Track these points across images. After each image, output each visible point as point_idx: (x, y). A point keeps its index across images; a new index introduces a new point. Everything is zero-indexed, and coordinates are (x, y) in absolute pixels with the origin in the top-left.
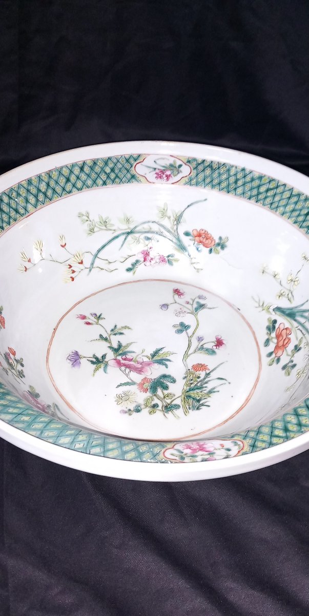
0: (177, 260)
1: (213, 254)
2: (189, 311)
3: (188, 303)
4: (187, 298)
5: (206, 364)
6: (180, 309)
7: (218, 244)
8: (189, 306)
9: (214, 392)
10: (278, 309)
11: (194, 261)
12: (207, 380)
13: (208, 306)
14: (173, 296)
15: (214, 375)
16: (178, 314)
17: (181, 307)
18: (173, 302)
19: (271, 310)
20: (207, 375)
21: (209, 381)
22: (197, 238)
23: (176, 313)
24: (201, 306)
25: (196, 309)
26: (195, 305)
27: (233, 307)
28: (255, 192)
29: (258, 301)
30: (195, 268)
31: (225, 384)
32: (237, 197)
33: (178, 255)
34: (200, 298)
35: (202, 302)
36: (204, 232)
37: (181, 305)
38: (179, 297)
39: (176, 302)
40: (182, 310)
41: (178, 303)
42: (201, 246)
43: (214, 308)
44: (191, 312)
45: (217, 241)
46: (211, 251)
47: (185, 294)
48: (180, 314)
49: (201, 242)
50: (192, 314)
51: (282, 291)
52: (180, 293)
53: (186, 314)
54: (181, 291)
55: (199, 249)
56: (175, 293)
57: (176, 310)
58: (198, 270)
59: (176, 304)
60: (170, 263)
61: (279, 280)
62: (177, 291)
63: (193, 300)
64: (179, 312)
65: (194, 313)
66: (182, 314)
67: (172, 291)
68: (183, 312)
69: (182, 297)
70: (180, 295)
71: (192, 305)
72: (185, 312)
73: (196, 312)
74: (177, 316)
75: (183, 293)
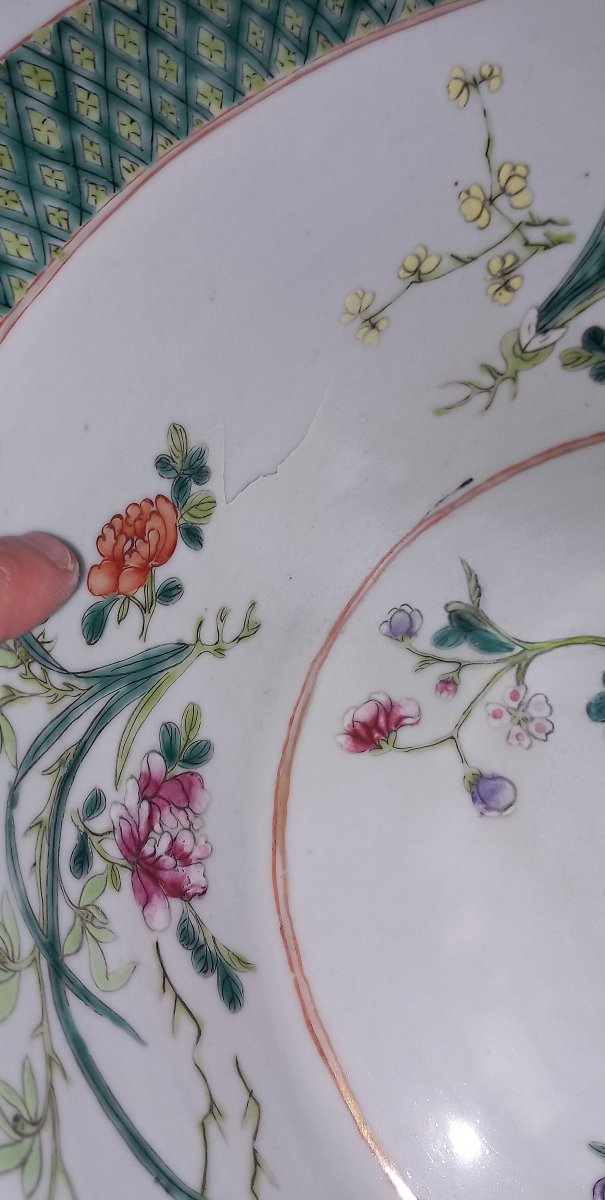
0: (193, 714)
1: (208, 531)
2: (509, 680)
3: (448, 684)
4: (411, 687)
6: (496, 715)
7: (181, 487)
8: (471, 681)
10: (551, 312)
11: (208, 636)
13: (461, 595)
14: (409, 750)
16: (532, 727)
17: (479, 713)
18: (448, 752)
19: (537, 343)
22: (127, 581)
23: (526, 741)
24: (466, 625)
25: (490, 644)
26: (465, 651)
27: (453, 507)
28: (54, 177)
29: (465, 391)
30: (239, 639)
33: (169, 707)
34: (410, 633)
35: (436, 620)
36: (110, 534)
37: (467, 713)
38: (410, 725)
39: (452, 738)
40: (502, 708)
41: (458, 726)
42: (162, 575)
43: (472, 577)
44: (514, 671)
45: (165, 486)
46: (194, 537)
47: (382, 698)
48: (536, 721)
49: (145, 571)
50: (527, 665)
51: (496, 266)
52: (376, 719)
53: (531, 693)
54: (365, 714)
55: (171, 592)
56: (383, 743)
57: (508, 738)
58: (250, 629)
59: (467, 737)
60: (199, 754)
61: (448, 263)
62: (363, 733)
63: (427, 660)
64: (519, 723)
65: (520, 657)
66: (532, 711)
67: (367, 758)
68: (515, 705)
69: (407, 710)
70: (394, 719)
71: (461, 665)
72: (514, 696)
73: (511, 650)
74: (551, 732)
75: (379, 705)
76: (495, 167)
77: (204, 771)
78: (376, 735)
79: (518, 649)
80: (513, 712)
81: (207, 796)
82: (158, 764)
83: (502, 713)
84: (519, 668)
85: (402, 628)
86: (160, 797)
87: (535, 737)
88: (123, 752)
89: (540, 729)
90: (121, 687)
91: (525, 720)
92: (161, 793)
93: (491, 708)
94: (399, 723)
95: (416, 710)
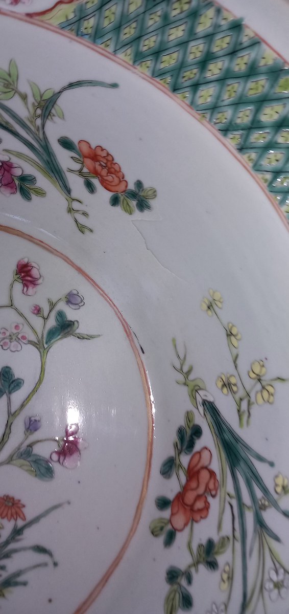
0: (41, 193)
1: (118, 209)
2: (33, 338)
3: (38, 311)
4: (41, 295)
5: (23, 502)
6: (17, 327)
7: (133, 195)
8: (37, 322)
9: (17, 584)
10: (211, 408)
11: (76, 205)
12: (12, 546)
13: (81, 329)
14: (12, 286)
15: (31, 537)
16: (7, 341)
17: (20, 320)
18: (6, 301)
19: (199, 400)
20: (17, 532)
21: (15, 551)
22: (88, 162)
24: (65, 327)
25: (52, 334)
26: (52, 322)
27: (131, 341)
29: (182, 357)
30: (76, 221)
31: (46, 565)
32: (193, 112)
33: (43, 181)
34: (69, 302)
35: (71, 314)
36: (104, 154)
37: (21, 315)
38: (23, 290)
39: (12, 305)
40: (19, 331)
41: (16, 309)
42: (96, 182)
43: (90, 337)
44: (36, 341)
45: (131, 186)
46: (115, 201)
47: (40, 281)
48: (9, 343)
49: (96, 173)
50: (37, 348)
51: (233, 380)
52: (30, 276)
53: (22, 345)
54: (35, 273)
55: (90, 187)
56: (18, 276)
57: (5, 329)
58: (82, 228)
59: (10, 312)
60: (26, 195)
61: (235, 351)
62: (26, 269)
63: (52, 305)
64: (10, 336)
65: (42, 345)
66: (14, 343)
67: (13, 267)
68: (20, 336)
69: (31, 290)
70: (29, 284)
71: (46, 319)
72: (24, 338)
73: (46, 343)
74: (2, 348)
75: (37, 279)
76: (274, 383)
77: (18, 196)
78: (23, 274)
79: (46, 346)
80: (16, 335)
81: (8, 195)
82: (18, 172)
83: (18, 330)
84: (36, 343)
85: (72, 299)
86: (4, 172)
87: (2, 340)
88: (19, 155)
89: (5, 344)
90: (45, 157)
91: (11, 339)
92: (6, 172)
93: (21, 326)
94: (25, 285)
95: (29, 294)
